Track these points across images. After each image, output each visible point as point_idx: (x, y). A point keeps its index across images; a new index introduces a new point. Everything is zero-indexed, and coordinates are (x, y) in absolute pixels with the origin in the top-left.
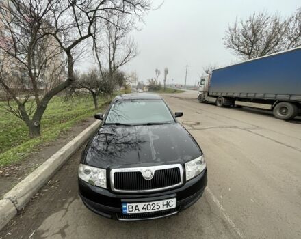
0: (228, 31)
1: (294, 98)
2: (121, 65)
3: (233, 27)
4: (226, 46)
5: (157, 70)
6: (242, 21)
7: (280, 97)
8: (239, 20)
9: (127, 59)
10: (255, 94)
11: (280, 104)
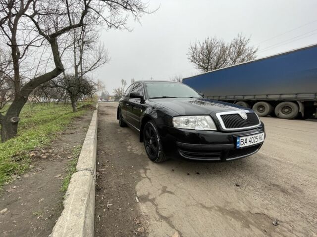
0: (191, 48)
1: (246, 98)
2: (90, 70)
3: (194, 46)
4: (190, 60)
5: (123, 81)
6: (199, 42)
7: (238, 98)
8: (197, 41)
9: (97, 65)
10: (219, 96)
11: (238, 103)
